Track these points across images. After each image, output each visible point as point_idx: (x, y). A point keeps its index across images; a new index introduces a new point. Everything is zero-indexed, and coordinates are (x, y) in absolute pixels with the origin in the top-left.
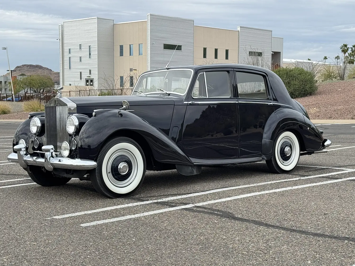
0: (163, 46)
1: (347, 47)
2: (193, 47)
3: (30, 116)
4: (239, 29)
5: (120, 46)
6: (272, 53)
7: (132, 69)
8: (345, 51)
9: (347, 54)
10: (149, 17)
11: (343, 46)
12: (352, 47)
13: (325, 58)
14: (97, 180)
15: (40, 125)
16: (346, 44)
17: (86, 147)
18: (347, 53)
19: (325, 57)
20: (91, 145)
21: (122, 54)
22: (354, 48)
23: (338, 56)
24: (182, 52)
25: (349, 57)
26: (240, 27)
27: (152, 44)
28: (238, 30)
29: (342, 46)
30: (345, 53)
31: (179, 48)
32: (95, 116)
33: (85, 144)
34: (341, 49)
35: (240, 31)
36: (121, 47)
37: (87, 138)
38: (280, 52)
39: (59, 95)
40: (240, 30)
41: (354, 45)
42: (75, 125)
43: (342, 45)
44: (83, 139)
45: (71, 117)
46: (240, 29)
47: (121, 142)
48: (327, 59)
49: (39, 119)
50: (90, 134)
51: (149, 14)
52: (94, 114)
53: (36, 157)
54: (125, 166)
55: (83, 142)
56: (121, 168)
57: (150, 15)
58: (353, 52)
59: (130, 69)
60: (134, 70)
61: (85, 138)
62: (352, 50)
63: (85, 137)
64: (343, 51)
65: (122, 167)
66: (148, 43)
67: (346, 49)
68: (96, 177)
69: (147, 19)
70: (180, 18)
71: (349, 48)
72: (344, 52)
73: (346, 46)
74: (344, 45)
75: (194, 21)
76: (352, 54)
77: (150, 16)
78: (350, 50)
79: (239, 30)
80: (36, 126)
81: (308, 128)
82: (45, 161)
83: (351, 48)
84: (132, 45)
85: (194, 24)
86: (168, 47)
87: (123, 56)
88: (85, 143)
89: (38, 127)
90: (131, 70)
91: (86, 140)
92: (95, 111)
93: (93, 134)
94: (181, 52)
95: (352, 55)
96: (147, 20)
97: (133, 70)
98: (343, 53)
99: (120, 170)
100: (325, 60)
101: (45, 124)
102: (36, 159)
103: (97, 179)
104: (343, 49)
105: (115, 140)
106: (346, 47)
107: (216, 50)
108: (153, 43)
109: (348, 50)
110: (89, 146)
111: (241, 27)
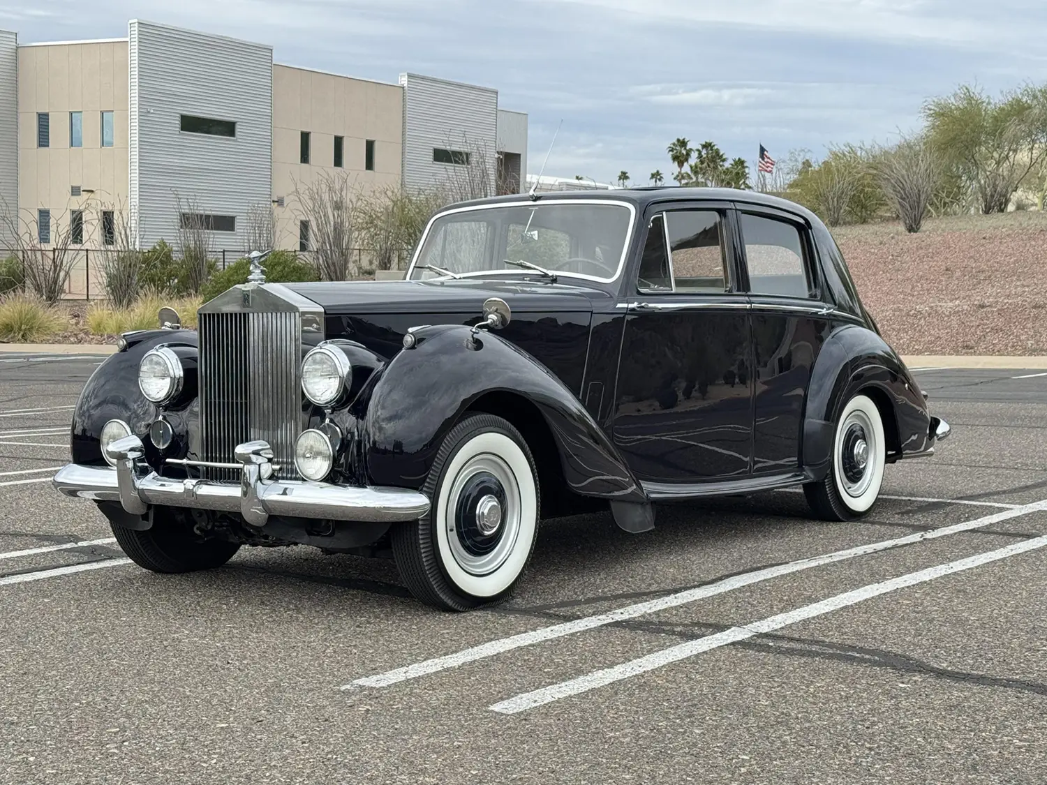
0: (178, 122)
1: (688, 148)
2: (270, 128)
3: (125, 343)
4: (404, 81)
5: (40, 115)
6: (497, 155)
7: (79, 188)
8: (680, 159)
9: (686, 168)
10: (136, 29)
11: (676, 143)
12: (700, 148)
13: (624, 176)
14: (421, 553)
15: (179, 372)
16: (684, 139)
17: (390, 448)
18: (685, 164)
19: (622, 172)
20: (403, 442)
21: (43, 140)
22: (704, 152)
23: (658, 172)
24: (236, 141)
25: (692, 176)
26: (406, 76)
27: (144, 114)
28: (402, 83)
29: (674, 144)
30: (681, 164)
31: (228, 129)
32: (413, 347)
33: (385, 438)
34: (671, 153)
35: (406, 88)
36: (43, 119)
37: (390, 419)
38: (519, 155)
39: (257, 278)
40: (408, 84)
41: (704, 143)
42: (340, 377)
43: (672, 142)
44: (378, 423)
45: (321, 348)
46: (406, 82)
47: (483, 430)
48: (627, 178)
49: (175, 352)
50: (397, 409)
51: (136, 20)
52: (409, 339)
53: (194, 482)
54: (494, 506)
55: (380, 432)
56: (483, 513)
57: (139, 23)
58: (702, 163)
59: (72, 187)
60: (84, 193)
61: (383, 420)
62: (700, 156)
63: (382, 417)
64: (675, 158)
65: (486, 512)
66: (132, 110)
67: (684, 152)
68: (420, 544)
69: (127, 37)
70: (232, 38)
71: (691, 149)
72: (678, 163)
73: (683, 143)
74: (678, 140)
75: (272, 50)
76: (700, 166)
77: (139, 27)
78: (694, 155)
79: (406, 85)
80: (169, 376)
81: (907, 385)
82: (245, 494)
83: (698, 150)
84: (76, 114)
85: (272, 61)
86: (191, 124)
87: (48, 146)
88: (385, 434)
89: (173, 379)
90: (76, 191)
91: (389, 427)
92: (411, 330)
93: (407, 409)
94: (234, 141)
95: (701, 169)
96: (128, 39)
97: (83, 191)
98: (676, 163)
99: (479, 522)
100: (622, 181)
101: (197, 369)
102: (194, 486)
103: (422, 551)
104: (675, 151)
105: (468, 424)
106: (683, 146)
107: (338, 142)
108: (149, 112)
109: (688, 155)
110: (398, 445)
111: (410, 76)
